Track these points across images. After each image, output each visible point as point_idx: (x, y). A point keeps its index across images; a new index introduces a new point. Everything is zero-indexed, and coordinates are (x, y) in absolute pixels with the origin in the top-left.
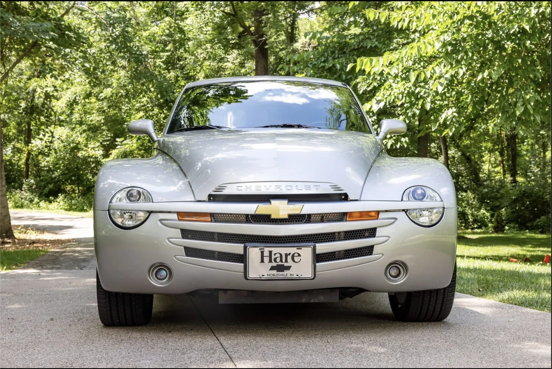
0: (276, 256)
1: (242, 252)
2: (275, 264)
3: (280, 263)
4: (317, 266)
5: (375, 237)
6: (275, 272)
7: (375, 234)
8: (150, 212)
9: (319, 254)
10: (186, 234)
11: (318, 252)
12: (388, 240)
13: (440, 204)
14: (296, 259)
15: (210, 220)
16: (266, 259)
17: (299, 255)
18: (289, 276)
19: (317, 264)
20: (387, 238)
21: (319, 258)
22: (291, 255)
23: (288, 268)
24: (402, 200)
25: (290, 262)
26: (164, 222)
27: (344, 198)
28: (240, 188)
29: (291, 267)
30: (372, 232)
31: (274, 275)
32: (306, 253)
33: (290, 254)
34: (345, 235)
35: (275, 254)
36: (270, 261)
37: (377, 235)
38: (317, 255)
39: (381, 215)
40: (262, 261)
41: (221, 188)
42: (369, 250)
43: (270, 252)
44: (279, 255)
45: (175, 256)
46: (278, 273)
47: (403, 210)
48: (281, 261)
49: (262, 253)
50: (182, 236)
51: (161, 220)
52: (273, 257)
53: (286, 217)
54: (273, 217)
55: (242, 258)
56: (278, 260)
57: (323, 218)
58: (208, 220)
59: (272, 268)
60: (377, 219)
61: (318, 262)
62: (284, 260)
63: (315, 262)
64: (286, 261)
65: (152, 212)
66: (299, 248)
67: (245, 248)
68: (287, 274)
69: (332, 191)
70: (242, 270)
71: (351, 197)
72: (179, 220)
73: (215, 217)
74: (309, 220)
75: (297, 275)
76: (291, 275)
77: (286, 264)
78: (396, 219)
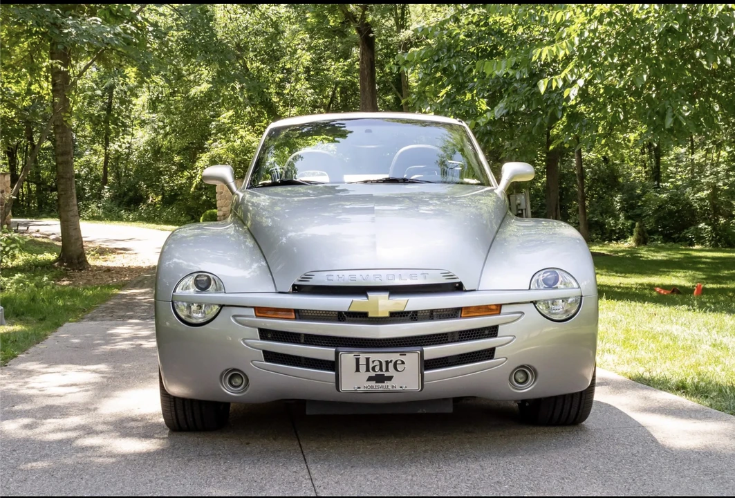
0: (375, 364)
1: (333, 358)
2: (372, 374)
3: (380, 373)
4: (425, 376)
5: (496, 336)
6: (373, 383)
7: (497, 333)
8: (222, 306)
9: (428, 360)
10: (265, 334)
11: (426, 358)
12: (513, 340)
13: (577, 292)
14: (399, 367)
15: (294, 317)
16: (363, 368)
17: (403, 363)
18: (390, 388)
19: (425, 372)
20: (512, 338)
21: (428, 364)
22: (393, 362)
23: (390, 378)
24: (530, 288)
25: (392, 372)
26: (238, 318)
27: (458, 288)
28: (330, 278)
29: (392, 377)
30: (492, 331)
31: (372, 387)
32: (411, 359)
33: (391, 361)
34: (460, 335)
35: (373, 362)
36: (368, 370)
37: (498, 335)
38: (425, 361)
39: (504, 309)
40: (358, 370)
41: (307, 277)
42: (489, 354)
43: (368, 359)
44: (378, 363)
45: (252, 361)
46: (377, 384)
47: (532, 302)
48: (381, 369)
49: (358, 360)
50: (260, 336)
51: (234, 316)
52: (371, 365)
53: (387, 315)
54: (370, 315)
55: (333, 366)
56: (377, 369)
57: (432, 315)
58: (291, 317)
59: (370, 379)
60: (499, 313)
61: (427, 369)
62: (384, 369)
63: (423, 369)
64: (387, 370)
65: (224, 306)
66: (403, 354)
67: (337, 354)
68: (388, 385)
69: (443, 280)
70: (334, 379)
71: (466, 287)
72: (257, 316)
73: (300, 314)
74: (415, 318)
75: (401, 387)
76: (393, 387)
77: (387, 374)
78: (523, 313)
